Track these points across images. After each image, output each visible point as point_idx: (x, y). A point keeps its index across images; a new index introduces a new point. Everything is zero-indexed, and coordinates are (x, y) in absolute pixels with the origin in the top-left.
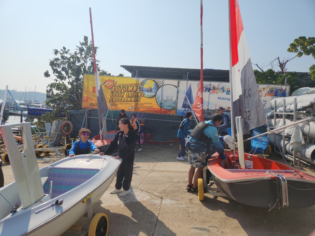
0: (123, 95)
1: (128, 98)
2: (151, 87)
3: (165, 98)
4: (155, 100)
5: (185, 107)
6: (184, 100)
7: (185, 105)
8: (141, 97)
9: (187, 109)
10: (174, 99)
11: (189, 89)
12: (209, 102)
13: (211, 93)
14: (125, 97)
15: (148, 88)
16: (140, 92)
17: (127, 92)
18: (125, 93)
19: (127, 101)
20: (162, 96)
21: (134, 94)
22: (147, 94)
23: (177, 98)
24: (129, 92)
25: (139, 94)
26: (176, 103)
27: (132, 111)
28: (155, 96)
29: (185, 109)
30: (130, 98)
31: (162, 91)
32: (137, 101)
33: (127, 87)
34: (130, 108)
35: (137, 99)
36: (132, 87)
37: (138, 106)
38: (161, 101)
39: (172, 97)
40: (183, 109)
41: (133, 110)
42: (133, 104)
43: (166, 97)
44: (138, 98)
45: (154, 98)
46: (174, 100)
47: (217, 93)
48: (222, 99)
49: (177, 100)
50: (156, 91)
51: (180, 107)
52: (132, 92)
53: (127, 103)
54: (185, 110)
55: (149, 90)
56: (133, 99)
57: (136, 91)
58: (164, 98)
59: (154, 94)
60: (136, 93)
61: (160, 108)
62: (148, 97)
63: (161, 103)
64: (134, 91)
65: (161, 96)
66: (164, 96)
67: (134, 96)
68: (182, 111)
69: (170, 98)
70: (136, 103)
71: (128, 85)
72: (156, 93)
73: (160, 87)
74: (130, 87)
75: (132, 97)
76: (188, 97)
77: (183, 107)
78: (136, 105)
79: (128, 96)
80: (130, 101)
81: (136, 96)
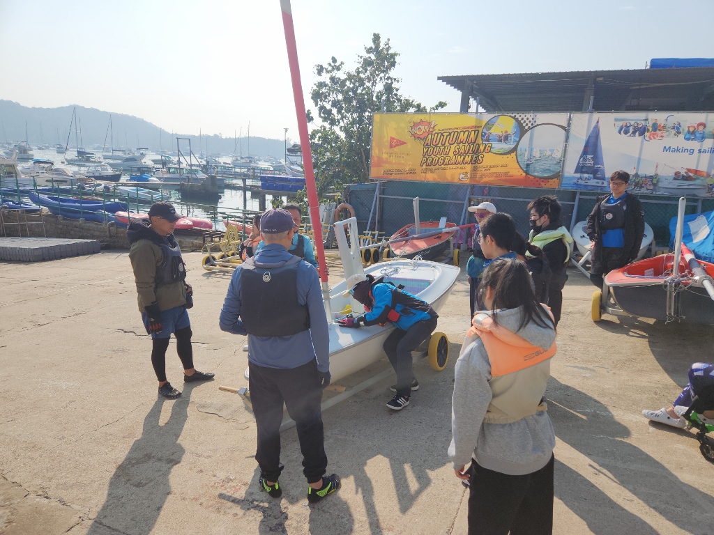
0: (448, 150)
1: (457, 156)
2: (506, 132)
3: (537, 154)
4: (515, 157)
5: (582, 172)
6: (581, 157)
7: (583, 167)
8: (484, 153)
9: (585, 176)
10: (558, 155)
11: (593, 131)
12: (639, 159)
13: (647, 139)
14: (451, 154)
15: (501, 134)
16: (483, 144)
17: (456, 144)
18: (453, 146)
19: (455, 164)
20: (531, 150)
21: (470, 147)
22: (497, 146)
23: (565, 151)
25: (482, 147)
26: (562, 163)
27: (466, 182)
28: (515, 149)
30: (463, 157)
31: (531, 139)
32: (475, 162)
33: (456, 133)
34: (462, 176)
36: (467, 133)
37: (478, 172)
38: (528, 160)
39: (552, 151)
40: (578, 175)
41: (467, 181)
42: (469, 168)
43: (540, 150)
44: (478, 156)
45: (513, 155)
46: (558, 157)
47: (662, 137)
48: (674, 150)
49: (564, 157)
50: (518, 139)
51: (570, 170)
52: (467, 144)
53: (455, 166)
54: (581, 179)
55: (503, 138)
56: (468, 159)
57: (474, 143)
58: (534, 154)
59: (512, 146)
60: (475, 145)
61: (524, 174)
62: (500, 153)
64: (470, 141)
65: (527, 149)
66: (535, 150)
67: (471, 151)
68: (575, 181)
69: (548, 153)
70: (474, 165)
71: (459, 131)
72: (518, 143)
73: (527, 131)
74: (462, 133)
75: (465, 153)
76: (590, 149)
77: (576, 172)
78: (475, 169)
79: (458, 154)
80: (463, 163)
81: (475, 152)
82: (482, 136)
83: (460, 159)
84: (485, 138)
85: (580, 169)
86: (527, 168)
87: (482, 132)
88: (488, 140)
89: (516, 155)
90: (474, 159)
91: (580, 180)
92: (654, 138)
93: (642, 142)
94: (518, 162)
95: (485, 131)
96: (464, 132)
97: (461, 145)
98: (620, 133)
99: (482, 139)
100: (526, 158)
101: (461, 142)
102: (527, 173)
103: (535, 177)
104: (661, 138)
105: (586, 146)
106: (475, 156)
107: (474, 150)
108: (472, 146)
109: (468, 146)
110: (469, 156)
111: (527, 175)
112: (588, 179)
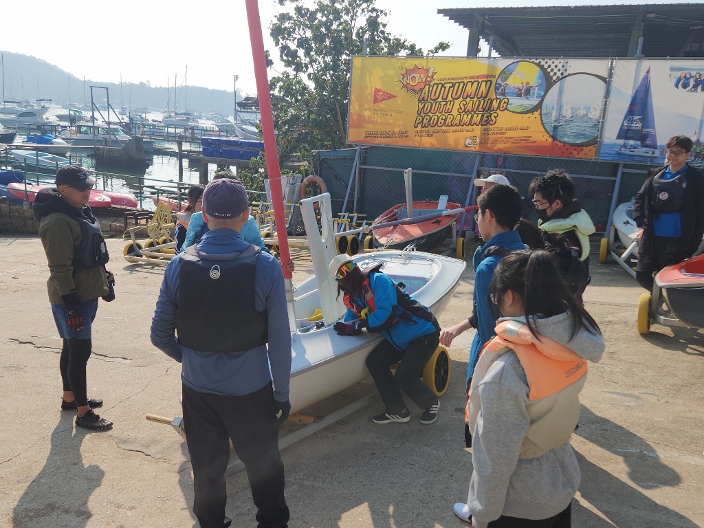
0: (451, 107)
1: (462, 114)
2: (528, 83)
3: (567, 113)
4: (539, 117)
5: (627, 138)
6: (625, 118)
7: (627, 131)
8: (498, 111)
9: (631, 143)
10: (596, 114)
11: (642, 84)
12: (702, 121)
14: (455, 112)
15: (520, 86)
16: (497, 99)
17: (461, 99)
18: (457, 102)
19: (460, 125)
20: (561, 108)
21: (480, 102)
22: (516, 102)
23: (605, 110)
24: (466, 98)
25: (495, 104)
26: (600, 125)
27: (473, 149)
28: (538, 107)
29: (627, 142)
30: (470, 116)
31: (561, 92)
32: (486, 122)
33: (462, 84)
34: (469, 141)
35: (487, 117)
36: (476, 84)
37: (490, 136)
38: (556, 121)
39: (588, 109)
40: (621, 142)
41: (476, 148)
42: (478, 130)
43: (572, 108)
44: (491, 115)
45: (537, 114)
46: (595, 118)
49: (603, 118)
50: (543, 93)
51: (610, 135)
52: (476, 99)
53: (459, 127)
54: (625, 146)
55: (523, 91)
56: (477, 118)
57: (486, 97)
58: (564, 113)
59: (536, 103)
60: (486, 100)
61: (550, 140)
62: (519, 111)
64: (479, 96)
65: (555, 107)
66: (565, 108)
67: (480, 109)
68: (618, 149)
69: (582, 112)
70: (484, 127)
71: (466, 81)
72: (543, 98)
73: (555, 82)
74: (470, 84)
75: (474, 111)
76: (637, 108)
77: (619, 137)
78: (485, 133)
79: (464, 111)
80: (470, 124)
81: (487, 109)
82: (497, 88)
83: (466, 119)
84: (500, 91)
85: (624, 134)
86: (554, 131)
87: (496, 84)
88: (503, 94)
89: (540, 114)
90: (485, 118)
91: (623, 149)
94: (542, 124)
95: (499, 81)
96: (473, 83)
97: (468, 99)
98: (677, 87)
99: (496, 93)
100: (553, 119)
101: (468, 96)
102: (554, 138)
103: (565, 143)
105: (633, 104)
106: (486, 115)
107: (484, 107)
108: (483, 101)
109: (478, 102)
110: (478, 114)
111: (554, 140)
112: (634, 148)
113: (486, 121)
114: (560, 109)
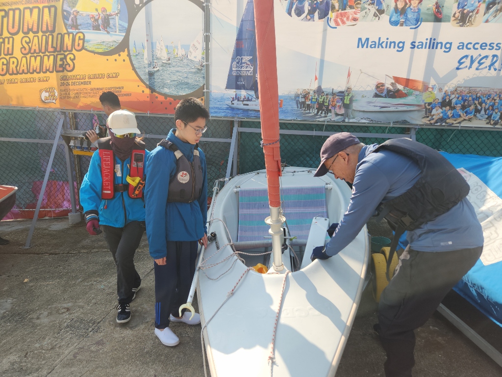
0: (10, 46)
1: (28, 56)
2: (104, 10)
3: (163, 55)
4: (127, 59)
5: (238, 87)
6: (233, 59)
7: (238, 77)
8: (74, 52)
9: (243, 93)
10: (197, 55)
11: (247, 10)
12: (322, 61)
13: (332, 24)
14: (17, 53)
15: (95, 13)
16: (69, 34)
17: (21, 35)
18: (17, 38)
19: (28, 72)
20: (152, 46)
21: (47, 39)
22: (95, 38)
23: (207, 50)
24: (28, 33)
25: (68, 41)
27: (53, 106)
28: (124, 45)
29: (238, 92)
30: (38, 59)
31: (149, 24)
33: (17, 12)
34: (45, 95)
35: (61, 60)
36: (36, 11)
37: (71, 87)
38: (150, 65)
39: (186, 47)
42: (53, 79)
43: (167, 47)
44: (65, 57)
45: (124, 55)
46: (197, 60)
47: (355, 19)
48: (374, 45)
49: (207, 60)
50: (126, 25)
51: (218, 85)
52: (40, 34)
53: (29, 76)
56: (49, 62)
57: (53, 31)
58: (158, 54)
60: (55, 34)
61: (147, 91)
62: (100, 51)
63: (151, 74)
64: (44, 29)
65: (146, 44)
66: (158, 46)
67: (50, 49)
69: (181, 52)
70: (61, 74)
71: (22, 7)
72: (128, 31)
73: (139, 9)
74: (27, 12)
75: (39, 53)
76: (246, 45)
77: (229, 87)
78: (64, 82)
79: (29, 52)
80: (41, 70)
81: (58, 49)
82: (65, 18)
83: (35, 63)
84: (70, 22)
85: (235, 82)
87: (63, 11)
88: (75, 26)
89: (129, 55)
90: (59, 63)
92: (344, 23)
93: (325, 30)
95: (66, 7)
96: (31, 10)
97: (31, 35)
98: (290, 14)
100: (146, 62)
101: (30, 30)
102: (152, 90)
103: (166, 96)
104: (354, 23)
105: (239, 40)
106: (59, 57)
107: (55, 45)
108: (50, 37)
109: (44, 37)
110: (49, 57)
111: (152, 92)
112: (248, 100)
113: (61, 66)
114: (152, 48)
